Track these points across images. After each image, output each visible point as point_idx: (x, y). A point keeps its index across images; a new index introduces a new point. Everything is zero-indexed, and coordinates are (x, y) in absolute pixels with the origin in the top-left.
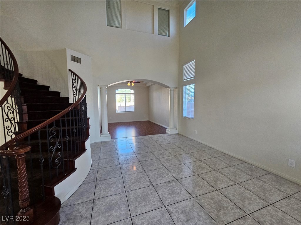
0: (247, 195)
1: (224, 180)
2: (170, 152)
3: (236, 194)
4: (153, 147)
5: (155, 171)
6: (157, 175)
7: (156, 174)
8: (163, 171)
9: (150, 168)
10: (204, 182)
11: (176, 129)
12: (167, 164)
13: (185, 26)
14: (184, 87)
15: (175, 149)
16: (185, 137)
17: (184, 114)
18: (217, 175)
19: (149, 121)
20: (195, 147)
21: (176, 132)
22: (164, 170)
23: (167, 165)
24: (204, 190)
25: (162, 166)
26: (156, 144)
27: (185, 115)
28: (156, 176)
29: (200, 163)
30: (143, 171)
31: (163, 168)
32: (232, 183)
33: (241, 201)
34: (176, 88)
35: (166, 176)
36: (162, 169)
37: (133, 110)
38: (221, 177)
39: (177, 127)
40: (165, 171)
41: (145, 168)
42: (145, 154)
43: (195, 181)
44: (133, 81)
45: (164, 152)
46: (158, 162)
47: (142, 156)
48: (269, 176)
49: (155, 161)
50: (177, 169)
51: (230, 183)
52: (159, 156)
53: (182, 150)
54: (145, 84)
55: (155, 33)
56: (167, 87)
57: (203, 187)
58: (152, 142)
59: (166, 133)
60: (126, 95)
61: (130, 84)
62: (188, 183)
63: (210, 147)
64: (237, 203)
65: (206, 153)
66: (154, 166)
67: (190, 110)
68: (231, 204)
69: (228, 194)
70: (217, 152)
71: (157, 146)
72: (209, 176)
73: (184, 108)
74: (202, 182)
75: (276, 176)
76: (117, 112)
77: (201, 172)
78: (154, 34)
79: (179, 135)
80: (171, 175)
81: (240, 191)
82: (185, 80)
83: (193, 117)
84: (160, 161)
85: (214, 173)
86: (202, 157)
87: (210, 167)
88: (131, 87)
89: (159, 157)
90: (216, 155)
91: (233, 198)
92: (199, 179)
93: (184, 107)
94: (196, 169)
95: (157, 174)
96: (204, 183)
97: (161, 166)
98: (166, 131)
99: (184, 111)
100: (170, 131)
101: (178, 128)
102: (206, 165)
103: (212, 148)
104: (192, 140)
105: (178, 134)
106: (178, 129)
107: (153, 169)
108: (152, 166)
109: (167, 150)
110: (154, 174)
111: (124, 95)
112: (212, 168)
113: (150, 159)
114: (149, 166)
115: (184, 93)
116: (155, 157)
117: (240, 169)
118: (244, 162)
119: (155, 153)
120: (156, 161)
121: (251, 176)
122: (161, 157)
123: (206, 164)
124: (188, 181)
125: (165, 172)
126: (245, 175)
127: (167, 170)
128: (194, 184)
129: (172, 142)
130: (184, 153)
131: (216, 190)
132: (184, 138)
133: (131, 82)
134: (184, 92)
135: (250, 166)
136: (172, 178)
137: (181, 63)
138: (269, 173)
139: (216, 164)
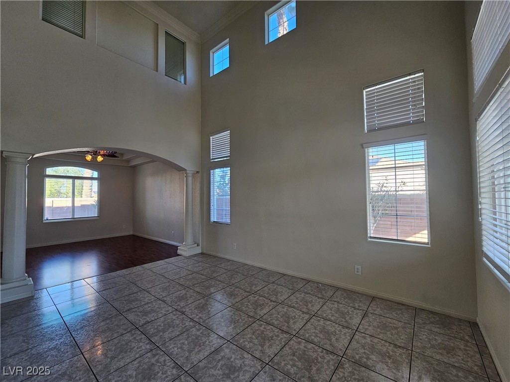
0: (330, 328)
1: (297, 316)
2: (197, 289)
3: (319, 333)
4: (160, 288)
5: (181, 337)
6: (188, 344)
7: (183, 344)
8: (198, 333)
9: (167, 335)
10: (272, 329)
11: (198, 245)
12: (200, 315)
13: (211, 75)
14: (212, 171)
15: (204, 283)
16: (215, 257)
17: (213, 216)
18: (285, 310)
19: (133, 236)
20: (237, 272)
21: (198, 250)
22: (198, 330)
23: (200, 318)
24: (278, 343)
25: (191, 323)
26: (165, 281)
27: (214, 218)
28: (186, 347)
29: (255, 297)
30: (152, 347)
31: (194, 326)
32: (307, 317)
33: (328, 341)
34: (197, 172)
35: (206, 341)
36: (194, 329)
37: (94, 213)
38: (292, 312)
39: (199, 241)
40: (201, 331)
41: (156, 338)
42: (147, 306)
43: (260, 333)
44: (102, 152)
45: (186, 294)
46: (181, 317)
47: (139, 314)
48: (339, 293)
49: (174, 317)
50: (222, 320)
51: (306, 318)
52: (179, 303)
53: (218, 283)
54: (128, 161)
55: (159, 70)
56: (180, 169)
57: (275, 337)
58: (154, 277)
59: (179, 255)
60: (76, 181)
61: (93, 158)
62: (249, 340)
63: (260, 268)
64: (325, 346)
65: (256, 278)
66: (174, 328)
67: (223, 210)
68: (318, 350)
69: (309, 336)
70: (271, 273)
71: (168, 284)
72: (275, 316)
73: (212, 208)
74: (269, 330)
75: (345, 290)
76: (44, 221)
77: (262, 313)
78: (157, 71)
79: (204, 255)
80: (216, 336)
81: (320, 325)
82: (213, 159)
83: (228, 221)
84: (183, 313)
85: (279, 308)
86: (254, 286)
87: (271, 301)
88: (91, 165)
89: (178, 305)
90: (272, 279)
91: (317, 339)
92: (263, 326)
93: (211, 204)
94: (254, 310)
95: (186, 342)
96: (274, 331)
97: (188, 323)
98: (179, 252)
99: (212, 213)
100: (186, 250)
101: (200, 243)
102: (265, 299)
103: (262, 269)
104: (229, 260)
105: (202, 254)
106: (200, 245)
107: (173, 335)
108: (170, 330)
109: (191, 288)
110: (179, 346)
111: (71, 181)
112: (274, 302)
113: (160, 315)
114: (164, 331)
115: (211, 182)
116: (170, 308)
117: (308, 292)
118: (308, 281)
119: (168, 299)
120: (175, 315)
121: (323, 299)
122: (182, 304)
123: (264, 297)
124: (249, 336)
125: (201, 333)
126: (316, 300)
127: (204, 328)
128: (260, 338)
129: (195, 270)
130: (224, 286)
131: (293, 336)
132: (214, 260)
133: (95, 154)
134: (211, 180)
135: (316, 285)
136: (219, 340)
137: (206, 132)
138: (338, 289)
139: (277, 292)
